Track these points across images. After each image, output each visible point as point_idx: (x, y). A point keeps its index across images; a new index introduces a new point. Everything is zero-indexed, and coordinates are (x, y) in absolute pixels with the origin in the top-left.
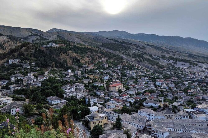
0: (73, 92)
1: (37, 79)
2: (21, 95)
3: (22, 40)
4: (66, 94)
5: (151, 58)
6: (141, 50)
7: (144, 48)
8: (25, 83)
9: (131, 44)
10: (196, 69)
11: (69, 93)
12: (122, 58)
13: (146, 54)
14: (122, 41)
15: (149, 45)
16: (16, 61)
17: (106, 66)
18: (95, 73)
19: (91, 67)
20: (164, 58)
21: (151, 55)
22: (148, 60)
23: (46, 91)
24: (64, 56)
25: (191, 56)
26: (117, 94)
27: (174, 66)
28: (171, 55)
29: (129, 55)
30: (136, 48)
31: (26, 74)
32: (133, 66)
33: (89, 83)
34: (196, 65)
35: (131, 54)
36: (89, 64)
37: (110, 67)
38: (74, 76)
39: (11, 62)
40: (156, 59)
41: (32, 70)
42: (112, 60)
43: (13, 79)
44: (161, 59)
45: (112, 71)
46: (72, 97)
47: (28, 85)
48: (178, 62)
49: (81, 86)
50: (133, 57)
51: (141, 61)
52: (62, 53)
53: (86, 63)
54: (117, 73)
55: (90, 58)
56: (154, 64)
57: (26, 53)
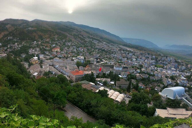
0: (33, 52)
1: (19, 46)
2: (11, 53)
3: (18, 26)
4: (30, 52)
5: (82, 37)
6: (78, 32)
7: (80, 32)
8: (13, 48)
9: (74, 29)
10: (100, 44)
11: (31, 52)
12: (67, 36)
13: (80, 35)
14: (70, 27)
15: (84, 31)
16: (11, 38)
17: (56, 40)
18: (49, 43)
19: (48, 40)
20: (89, 37)
21: (83, 36)
22: (80, 38)
23: (22, 51)
24: (34, 34)
25: (102, 38)
26: (55, 53)
27: (92, 42)
28: (92, 36)
29: (71, 35)
30: (76, 31)
31: (14, 44)
32: (71, 40)
33: (43, 48)
34: (101, 42)
35: (73, 34)
36: (47, 38)
37: (58, 40)
38: (36, 44)
39: (9, 38)
40: (85, 38)
41: (17, 42)
42: (60, 37)
43: (9, 46)
44: (87, 38)
45: (59, 43)
46: (33, 54)
47: (15, 49)
48: (94, 40)
49: (38, 49)
50: (73, 36)
51: (77, 38)
52: (34, 33)
53: (46, 38)
54: (61, 43)
55: (49, 35)
56: (83, 40)
57: (15, 33)
